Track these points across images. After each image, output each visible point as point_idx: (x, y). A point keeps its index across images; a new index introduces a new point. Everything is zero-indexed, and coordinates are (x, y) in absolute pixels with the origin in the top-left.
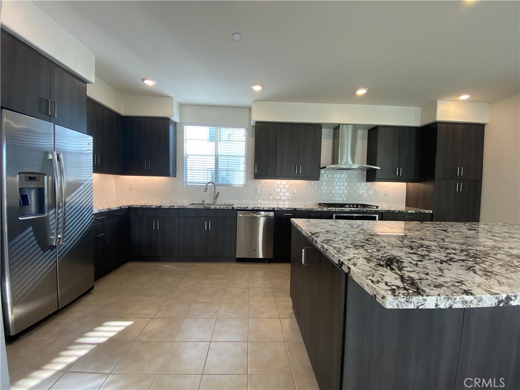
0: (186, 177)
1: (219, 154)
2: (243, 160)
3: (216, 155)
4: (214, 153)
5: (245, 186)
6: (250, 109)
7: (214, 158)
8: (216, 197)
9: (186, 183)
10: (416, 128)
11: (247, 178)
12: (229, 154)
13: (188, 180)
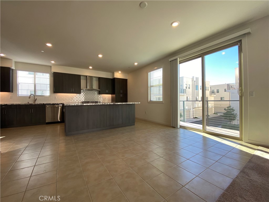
0: (18, 93)
1: (36, 83)
2: (49, 86)
3: (34, 84)
4: (34, 83)
5: (50, 96)
6: (51, 66)
7: (34, 85)
8: (35, 100)
9: (18, 95)
10: (111, 79)
11: (51, 93)
12: (41, 83)
13: (19, 94)
